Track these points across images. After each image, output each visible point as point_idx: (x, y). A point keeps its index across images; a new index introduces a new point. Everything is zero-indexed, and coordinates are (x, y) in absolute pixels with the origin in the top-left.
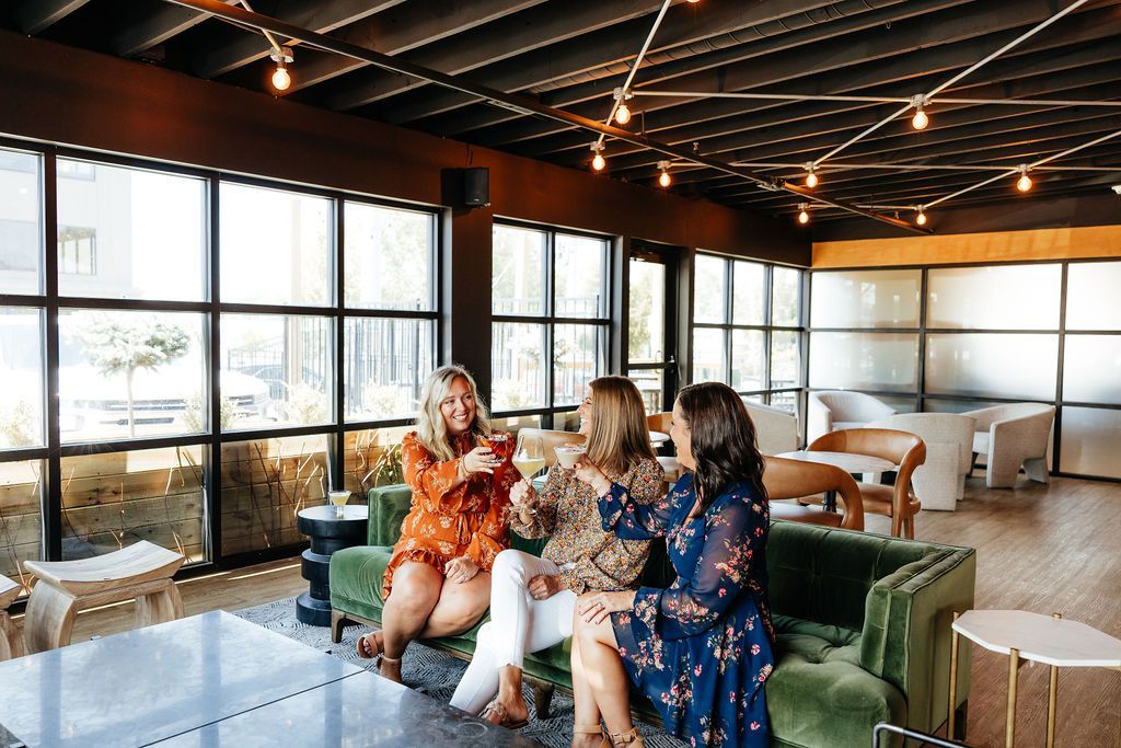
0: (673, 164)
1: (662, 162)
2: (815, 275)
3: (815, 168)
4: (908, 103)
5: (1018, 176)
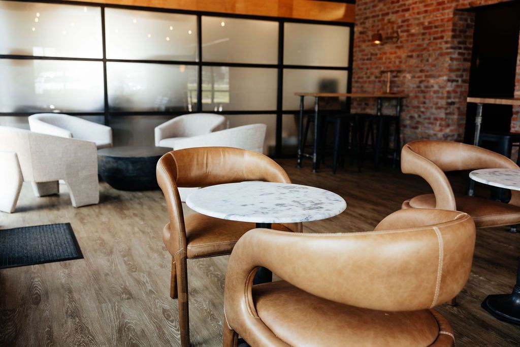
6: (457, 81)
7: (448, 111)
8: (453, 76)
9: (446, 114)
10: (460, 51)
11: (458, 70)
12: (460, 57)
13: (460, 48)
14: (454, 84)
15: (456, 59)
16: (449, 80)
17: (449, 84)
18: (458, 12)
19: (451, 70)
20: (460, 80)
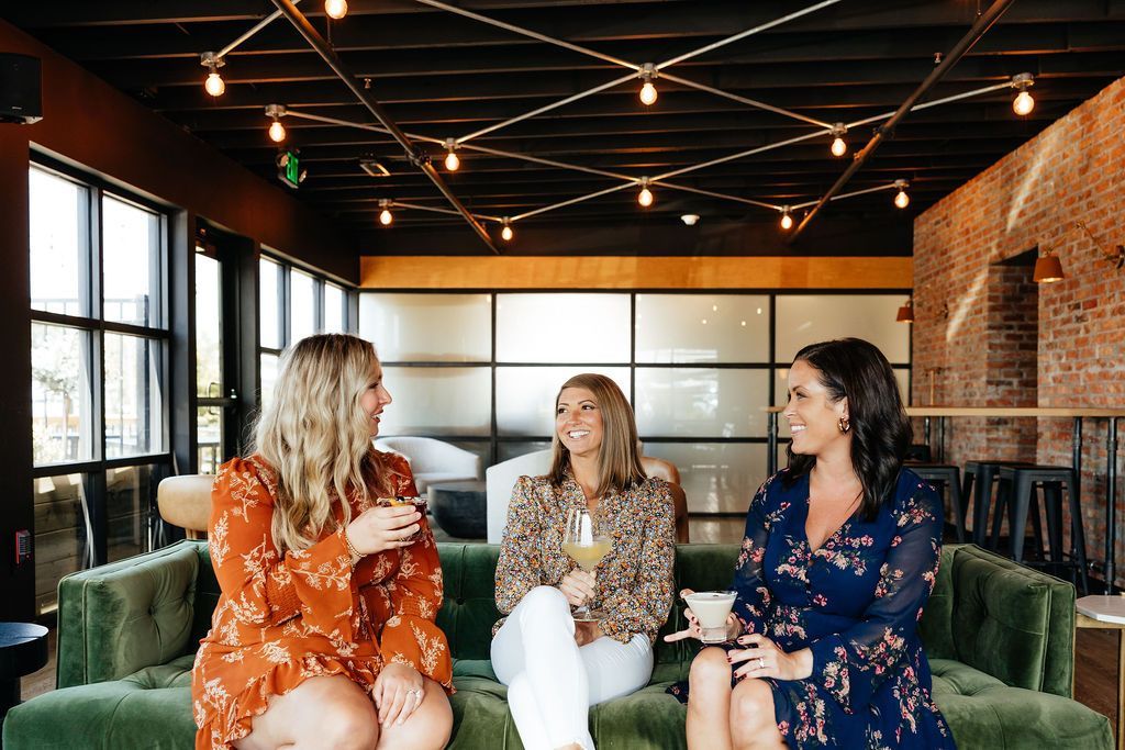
0: (288, 113)
1: (274, 107)
2: (363, 297)
3: (457, 147)
4: (636, 71)
5: (639, 188)
6: (1010, 384)
7: (991, 436)
8: (998, 375)
9: (989, 440)
10: (1012, 332)
11: (1006, 365)
12: (1011, 342)
13: (1010, 327)
14: (1002, 388)
15: (1002, 346)
16: (989, 383)
17: (992, 389)
18: (997, 267)
19: (991, 365)
20: (1015, 381)
